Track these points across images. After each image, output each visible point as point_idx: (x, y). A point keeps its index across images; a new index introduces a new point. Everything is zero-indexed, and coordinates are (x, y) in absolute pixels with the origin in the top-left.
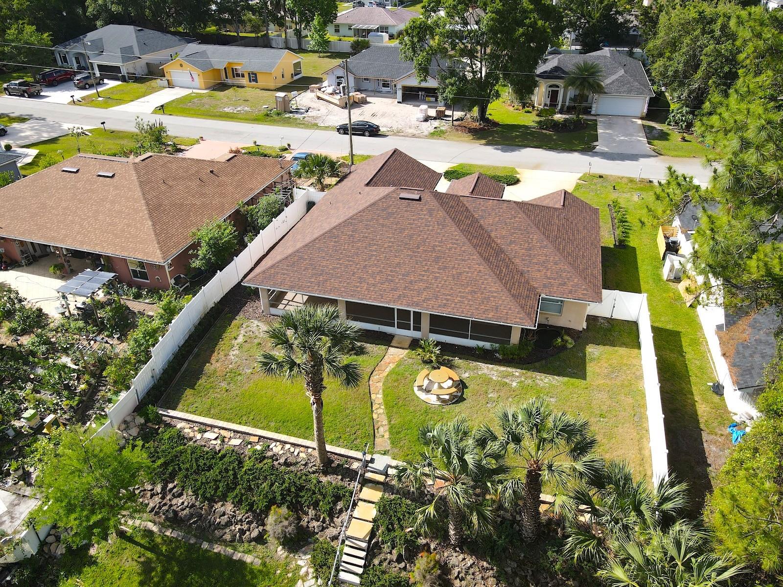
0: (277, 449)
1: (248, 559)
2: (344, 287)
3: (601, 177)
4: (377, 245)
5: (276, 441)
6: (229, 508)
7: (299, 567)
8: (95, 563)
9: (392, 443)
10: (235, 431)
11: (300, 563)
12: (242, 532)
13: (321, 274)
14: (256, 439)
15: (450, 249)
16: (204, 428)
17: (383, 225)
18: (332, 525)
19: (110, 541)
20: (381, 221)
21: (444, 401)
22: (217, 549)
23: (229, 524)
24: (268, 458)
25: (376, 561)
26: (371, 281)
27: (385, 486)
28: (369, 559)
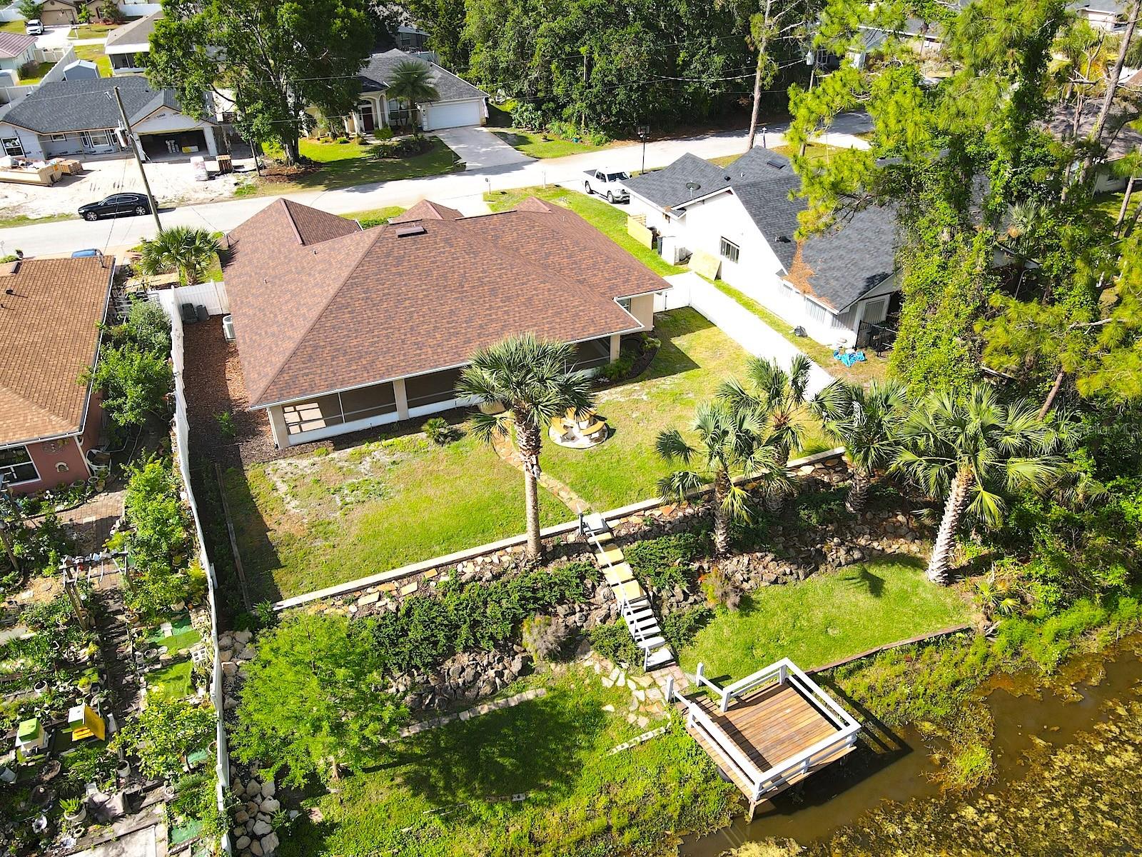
0: (469, 570)
1: (529, 695)
2: (403, 361)
3: (503, 193)
4: (409, 299)
5: (460, 561)
6: (465, 659)
7: (591, 668)
8: (334, 826)
9: (587, 499)
10: (396, 579)
11: (587, 664)
12: (500, 674)
13: (360, 357)
14: (434, 573)
15: (500, 276)
16: (350, 597)
17: (400, 274)
18: (592, 608)
19: (333, 791)
20: (394, 270)
21: (597, 440)
22: (484, 709)
23: (477, 676)
24: (467, 582)
25: (665, 611)
26: (432, 342)
27: (616, 542)
28: (658, 614)
